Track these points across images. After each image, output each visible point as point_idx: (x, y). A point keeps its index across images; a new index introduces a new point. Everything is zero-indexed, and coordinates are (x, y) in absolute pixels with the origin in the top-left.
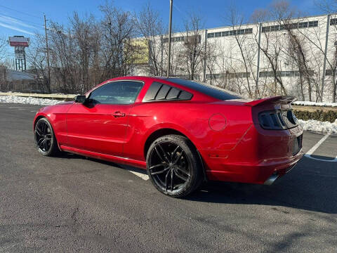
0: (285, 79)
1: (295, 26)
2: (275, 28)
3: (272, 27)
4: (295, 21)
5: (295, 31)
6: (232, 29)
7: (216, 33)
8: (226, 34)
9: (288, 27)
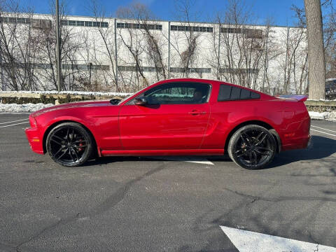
0: (146, 74)
1: (152, 27)
2: (137, 26)
3: (134, 25)
4: (151, 23)
5: (151, 31)
6: (94, 20)
7: (78, 22)
8: (88, 24)
9: (146, 27)
